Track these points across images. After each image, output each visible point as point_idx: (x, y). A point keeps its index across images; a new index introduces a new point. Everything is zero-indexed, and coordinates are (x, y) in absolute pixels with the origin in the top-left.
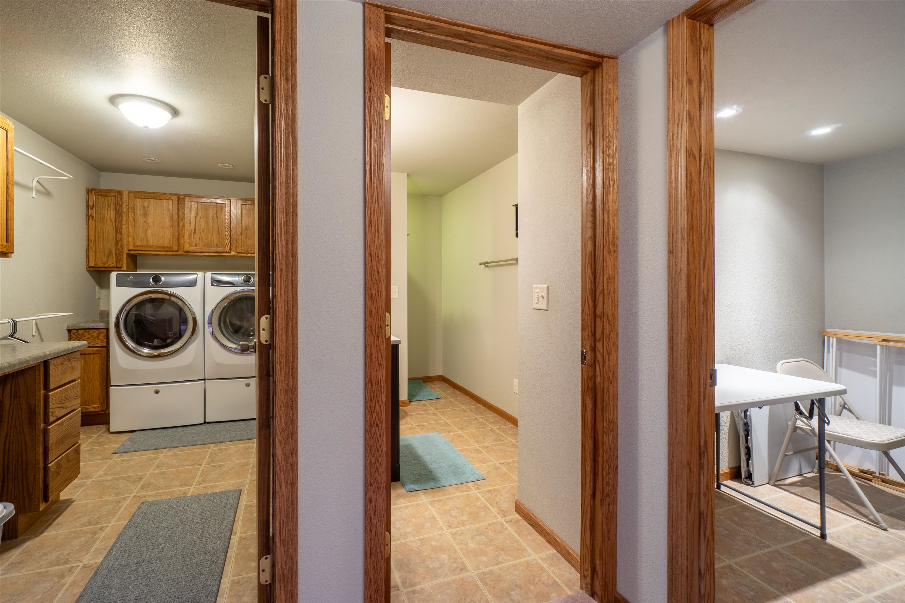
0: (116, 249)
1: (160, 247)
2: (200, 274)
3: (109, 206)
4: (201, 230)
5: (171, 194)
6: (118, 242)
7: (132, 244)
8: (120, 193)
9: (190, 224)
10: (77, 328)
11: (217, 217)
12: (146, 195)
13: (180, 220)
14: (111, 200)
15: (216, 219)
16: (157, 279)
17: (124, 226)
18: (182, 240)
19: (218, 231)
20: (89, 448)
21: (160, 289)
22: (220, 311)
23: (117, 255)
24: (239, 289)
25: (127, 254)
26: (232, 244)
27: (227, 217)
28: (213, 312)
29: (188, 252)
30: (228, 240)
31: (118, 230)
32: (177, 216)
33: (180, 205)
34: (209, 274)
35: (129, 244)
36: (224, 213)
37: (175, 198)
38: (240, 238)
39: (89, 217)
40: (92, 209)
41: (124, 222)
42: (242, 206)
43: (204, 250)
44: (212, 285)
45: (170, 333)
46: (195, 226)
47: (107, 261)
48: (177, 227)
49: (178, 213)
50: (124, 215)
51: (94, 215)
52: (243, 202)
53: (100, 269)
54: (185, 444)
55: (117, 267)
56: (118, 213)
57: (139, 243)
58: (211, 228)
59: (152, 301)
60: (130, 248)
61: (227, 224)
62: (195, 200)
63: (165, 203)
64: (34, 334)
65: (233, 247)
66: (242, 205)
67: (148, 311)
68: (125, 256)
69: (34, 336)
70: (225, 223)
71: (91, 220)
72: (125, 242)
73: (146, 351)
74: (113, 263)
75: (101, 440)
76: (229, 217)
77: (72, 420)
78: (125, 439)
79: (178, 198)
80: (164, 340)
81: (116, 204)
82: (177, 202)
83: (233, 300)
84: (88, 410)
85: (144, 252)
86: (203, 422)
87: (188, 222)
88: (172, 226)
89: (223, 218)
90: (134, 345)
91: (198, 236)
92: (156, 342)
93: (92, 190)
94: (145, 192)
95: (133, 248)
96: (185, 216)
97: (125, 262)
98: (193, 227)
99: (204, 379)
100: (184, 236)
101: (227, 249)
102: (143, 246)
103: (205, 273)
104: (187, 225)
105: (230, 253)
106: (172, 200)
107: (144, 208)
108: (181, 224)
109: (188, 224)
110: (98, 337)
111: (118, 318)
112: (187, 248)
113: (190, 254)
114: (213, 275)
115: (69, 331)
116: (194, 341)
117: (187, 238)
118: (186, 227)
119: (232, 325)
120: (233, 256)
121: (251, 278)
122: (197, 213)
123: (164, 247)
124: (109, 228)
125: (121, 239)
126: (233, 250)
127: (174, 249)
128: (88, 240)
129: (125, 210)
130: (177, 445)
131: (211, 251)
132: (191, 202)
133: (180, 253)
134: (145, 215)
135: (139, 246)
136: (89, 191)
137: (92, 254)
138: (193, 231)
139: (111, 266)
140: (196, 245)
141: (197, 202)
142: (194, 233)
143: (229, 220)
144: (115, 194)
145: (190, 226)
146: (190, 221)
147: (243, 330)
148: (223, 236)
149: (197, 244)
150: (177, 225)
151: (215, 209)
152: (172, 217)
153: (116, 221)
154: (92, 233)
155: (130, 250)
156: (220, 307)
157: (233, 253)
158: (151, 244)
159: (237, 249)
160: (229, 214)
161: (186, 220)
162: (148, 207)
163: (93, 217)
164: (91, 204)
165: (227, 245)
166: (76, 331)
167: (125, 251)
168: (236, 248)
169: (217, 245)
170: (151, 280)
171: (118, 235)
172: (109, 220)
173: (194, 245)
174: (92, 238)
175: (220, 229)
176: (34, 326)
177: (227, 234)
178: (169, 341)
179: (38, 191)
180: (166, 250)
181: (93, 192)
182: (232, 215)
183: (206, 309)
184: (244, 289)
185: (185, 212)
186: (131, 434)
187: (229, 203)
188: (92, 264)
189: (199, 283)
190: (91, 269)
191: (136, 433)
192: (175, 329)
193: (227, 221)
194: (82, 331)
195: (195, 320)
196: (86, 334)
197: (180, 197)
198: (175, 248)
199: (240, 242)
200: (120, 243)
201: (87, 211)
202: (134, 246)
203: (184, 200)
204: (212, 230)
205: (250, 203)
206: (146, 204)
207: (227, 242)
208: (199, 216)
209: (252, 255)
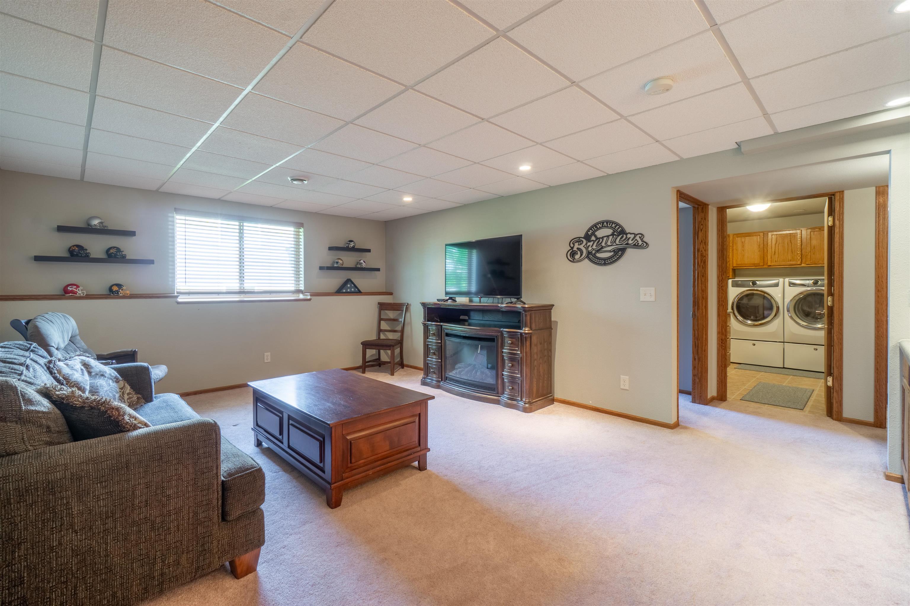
1: (752, 264)
2: (781, 280)
4: (779, 252)
5: (759, 232)
7: (735, 263)
11: (791, 243)
12: (745, 235)
13: (765, 247)
15: (790, 244)
16: (754, 283)
17: (730, 254)
18: (766, 259)
19: (792, 251)
21: (755, 288)
22: (795, 301)
24: (809, 289)
25: (732, 269)
26: (802, 258)
27: (799, 242)
28: (790, 303)
29: (770, 266)
30: (799, 256)
32: (762, 245)
33: (765, 238)
34: (787, 280)
36: (796, 239)
37: (761, 234)
38: (809, 255)
41: (731, 252)
43: (781, 264)
44: (790, 286)
46: (775, 249)
48: (762, 252)
49: (763, 242)
50: (731, 248)
52: (813, 230)
55: (732, 277)
57: (739, 263)
59: (747, 295)
60: (734, 266)
62: (775, 233)
63: (756, 238)
65: (803, 261)
67: (745, 301)
68: (731, 270)
70: (797, 246)
72: (731, 262)
73: (749, 322)
78: (738, 367)
79: (764, 234)
80: (756, 317)
82: (763, 236)
83: (805, 296)
85: (741, 268)
86: (782, 367)
87: (770, 247)
88: (759, 251)
89: (796, 243)
90: (742, 319)
91: (777, 256)
92: (753, 318)
94: (742, 234)
95: (736, 266)
96: (768, 244)
97: (731, 274)
98: (773, 250)
99: (784, 342)
100: (767, 257)
101: (799, 263)
102: (742, 264)
103: (784, 279)
104: (769, 250)
105: (801, 265)
107: (742, 242)
108: (765, 249)
111: (733, 304)
112: (769, 264)
113: (772, 267)
114: (790, 280)
116: (777, 318)
117: (769, 257)
119: (804, 311)
120: (803, 267)
121: (820, 282)
122: (777, 241)
123: (754, 264)
125: (729, 261)
126: (803, 263)
129: (732, 245)
131: (786, 264)
132: (772, 235)
133: (765, 266)
134: (743, 246)
138: (773, 253)
140: (776, 262)
141: (777, 235)
142: (775, 254)
143: (801, 243)
146: (772, 247)
147: (812, 315)
148: (796, 254)
150: (763, 250)
151: (789, 237)
152: (759, 246)
156: (795, 299)
157: (803, 265)
158: (746, 263)
160: (800, 240)
162: (745, 242)
165: (799, 260)
167: (731, 267)
168: (806, 261)
169: (791, 261)
170: (751, 284)
173: (774, 262)
177: (798, 252)
178: (761, 317)
182: (802, 240)
183: (785, 300)
184: (813, 289)
185: (768, 242)
186: (742, 365)
187: (800, 232)
189: (781, 284)
193: (798, 244)
195: (778, 307)
198: (761, 264)
199: (809, 257)
202: (737, 264)
203: (767, 234)
204: (787, 251)
205: (817, 230)
206: (743, 240)
207: (799, 258)
208: (778, 243)
209: (819, 265)
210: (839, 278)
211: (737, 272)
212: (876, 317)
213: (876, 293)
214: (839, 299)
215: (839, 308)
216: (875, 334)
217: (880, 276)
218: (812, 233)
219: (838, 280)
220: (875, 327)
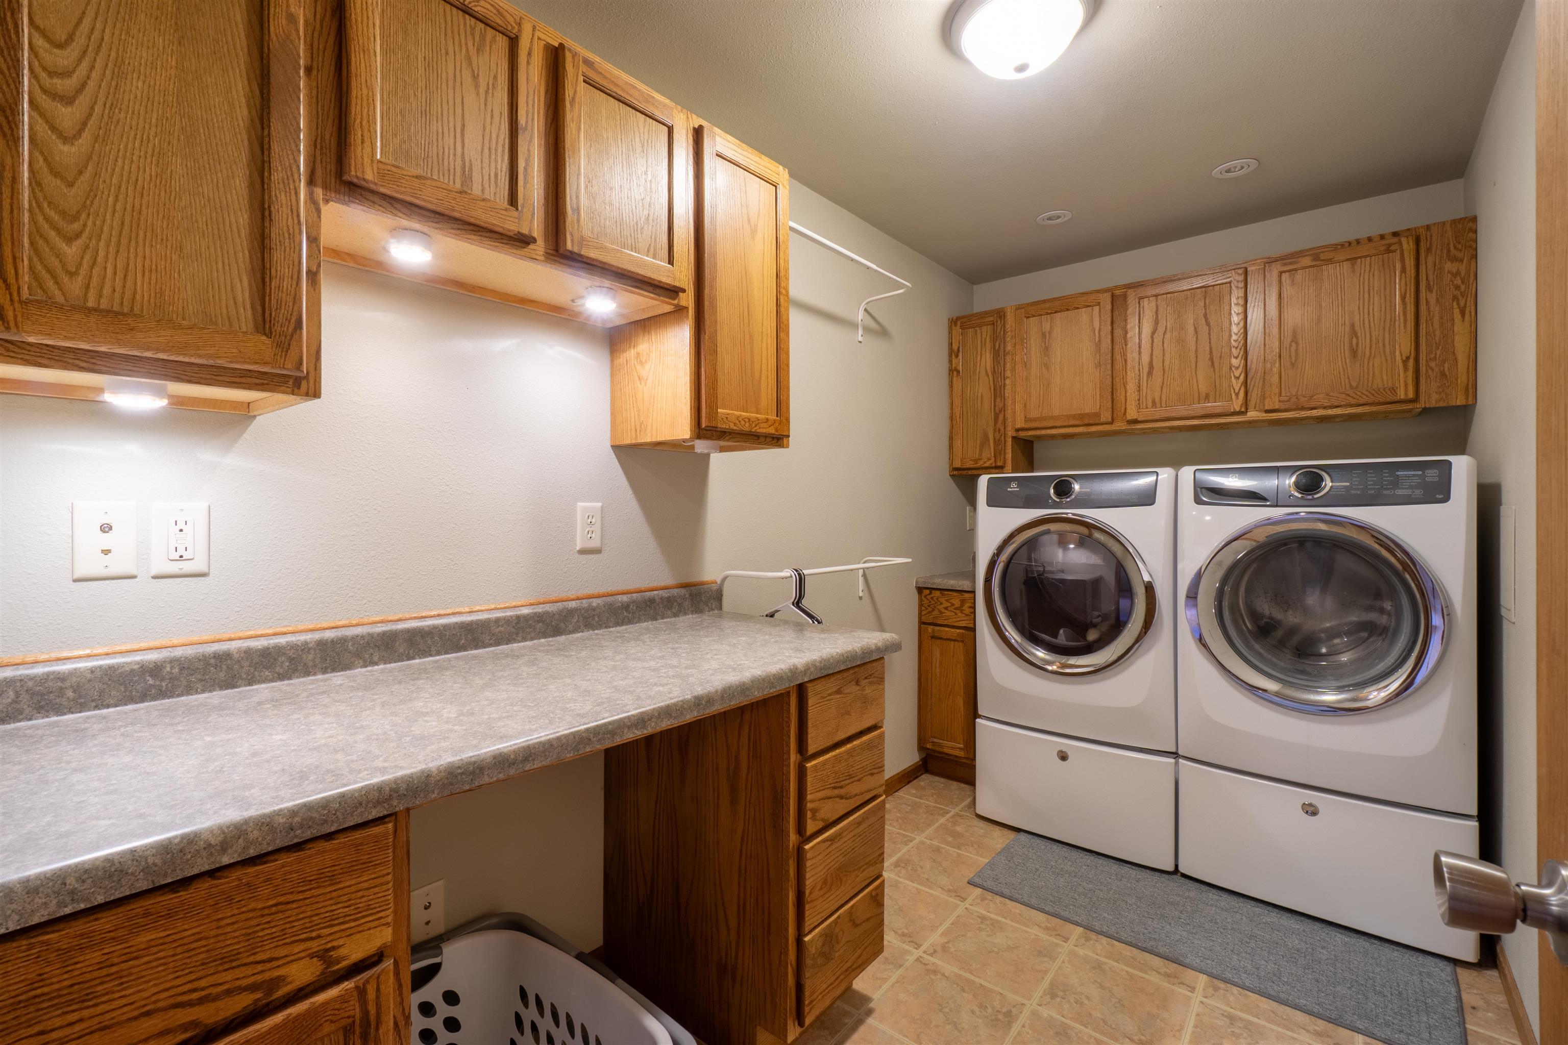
0: (995, 431)
1: (1074, 417)
2: (1165, 474)
3: (983, 344)
4: (1167, 364)
5: (1098, 291)
6: (999, 413)
7: (1023, 416)
8: (1000, 314)
9: (1140, 353)
10: (929, 586)
11: (1208, 324)
12: (1047, 305)
13: (1117, 347)
14: (987, 331)
15: (1204, 330)
16: (1063, 489)
17: (1008, 382)
18: (1120, 396)
19: (1211, 359)
21: (1070, 512)
22: (1220, 574)
23: (997, 442)
24: (1282, 512)
25: (1013, 438)
26: (1250, 387)
27: (1236, 317)
28: (1199, 576)
29: (1135, 422)
30: (1238, 378)
31: (998, 391)
32: (1109, 342)
33: (1116, 313)
34: (1187, 473)
35: (1017, 419)
36: (1227, 308)
37: (1106, 299)
38: (1275, 370)
39: (953, 371)
40: (957, 356)
41: (1008, 374)
42: (1280, 277)
43: (1174, 414)
44: (1198, 501)
45: (1096, 613)
46: (1152, 355)
47: (980, 455)
48: (1109, 367)
49: (1112, 332)
50: (1008, 358)
51: (960, 368)
52: (1285, 265)
53: (970, 472)
54: (1124, 936)
55: (997, 467)
56: (998, 355)
57: (1034, 414)
58: (1192, 354)
60: (1018, 426)
61: (1234, 337)
62: (1151, 291)
63: (1084, 314)
64: (861, 594)
65: (1254, 395)
66: (1281, 273)
68: (1009, 440)
69: (861, 598)
70: (1230, 336)
71: (955, 379)
72: (1009, 412)
74: (989, 459)
75: (957, 826)
76: (1241, 316)
78: (1000, 847)
79: (1113, 296)
80: (1083, 635)
81: (994, 339)
82: (1109, 307)
83: (1261, 546)
84: (945, 750)
85: (1043, 432)
86: (1171, 868)
87: (1135, 349)
88: (1099, 365)
89: (1226, 324)
90: (1017, 637)
91: (1160, 380)
92: (1062, 638)
93: (958, 318)
94: (1044, 301)
95: (1024, 425)
96: (1129, 335)
97: (1009, 456)
98: (1145, 358)
99: (1175, 755)
100: (1125, 385)
101: (1237, 405)
102: (1042, 419)
103: (1177, 470)
104: (1132, 356)
105: (1245, 413)
106: (1099, 304)
107: (1044, 335)
108: (1118, 357)
109: (1136, 355)
110: (960, 609)
111: (990, 569)
112: (1132, 414)
113: (1139, 426)
114: (1199, 475)
115: (920, 590)
116: (1150, 647)
117: (1131, 387)
118: (1129, 362)
119: (1255, 615)
120: (1251, 423)
121: (1321, 479)
122: (1157, 322)
123: (1082, 416)
124: (983, 388)
125: (1003, 409)
126: (1252, 404)
127: (1103, 419)
128: (952, 418)
129: (1009, 347)
130: (1104, 928)
131: (1192, 413)
132: (1141, 298)
133: (1120, 425)
134: (1047, 350)
135: (1035, 420)
136: (953, 322)
137: (958, 443)
138: (1146, 370)
139: (987, 465)
140: (1154, 404)
141: (1156, 296)
142: (1150, 373)
143: (1242, 324)
144: (992, 319)
145: (1140, 359)
146: (1140, 347)
148: (1225, 369)
149: (1157, 400)
150: (1110, 361)
151: (1201, 304)
152: (1098, 345)
153: (994, 372)
154: (957, 402)
155: (1018, 430)
156: (1221, 562)
157: (1252, 415)
158: (1056, 412)
159: (1267, 401)
160: (1241, 309)
161: (1129, 345)
162: (1050, 333)
163: (958, 372)
164: (955, 347)
165: (1237, 394)
166: (928, 592)
167: (1010, 433)
168: (1263, 398)
169: (1207, 397)
170: (1052, 491)
171: (998, 400)
172: (983, 373)
173: (1150, 404)
174: (957, 412)
175: (1214, 353)
176: (861, 579)
177: (1235, 362)
178: (1092, 636)
179: (867, 329)
180: (1086, 422)
181: (959, 323)
182: (1250, 310)
183: (1180, 566)
184: (1297, 513)
185: (1129, 327)
186: (1012, 835)
187: (1241, 278)
188: (958, 464)
189: (1163, 496)
190: (956, 473)
191: (1024, 836)
192: (1107, 606)
193: (1235, 329)
194: (937, 594)
195: (1149, 588)
196: (943, 600)
197: (1117, 292)
198: (1106, 416)
199: (1275, 379)
200: (1001, 417)
201: (950, 362)
202: (1026, 419)
203: (1125, 297)
204: (1193, 360)
205: (1306, 261)
206: (1046, 326)
207: (1237, 385)
208: (1161, 330)
209: (1315, 413)
211: (1039, 451)
218: (1285, 277)
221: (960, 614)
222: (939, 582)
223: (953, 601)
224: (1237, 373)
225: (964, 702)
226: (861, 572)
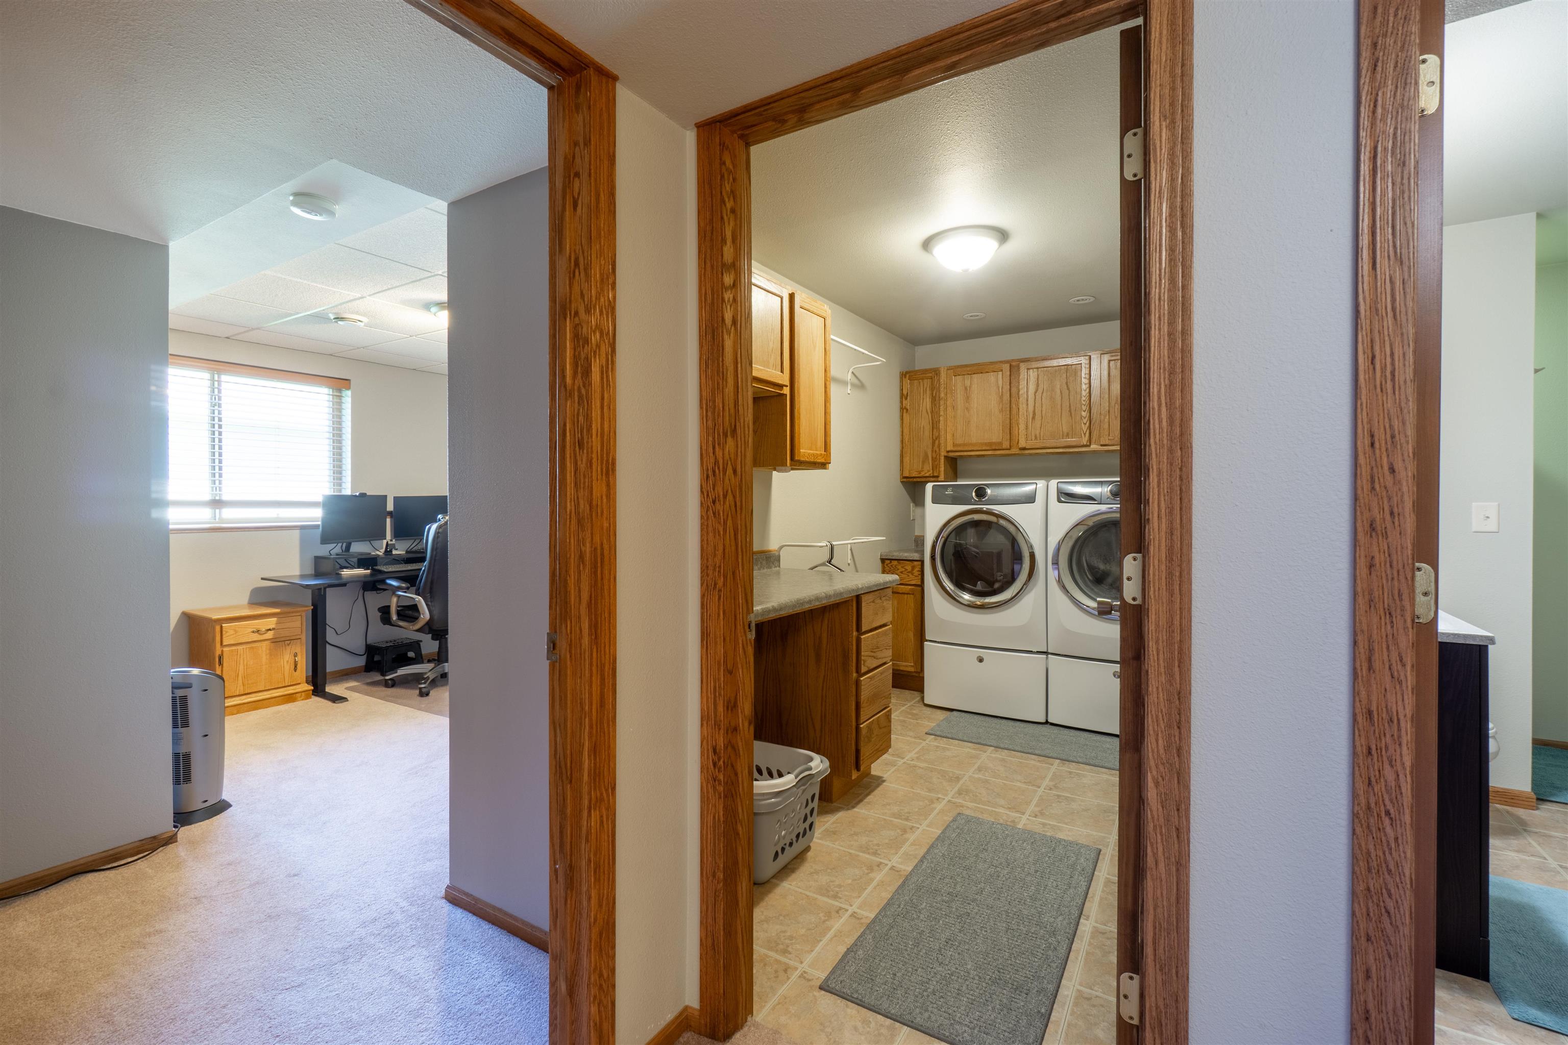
0: (932, 451)
1: (986, 444)
2: (1041, 484)
3: (925, 392)
4: (1044, 412)
5: (1001, 362)
6: (935, 440)
7: (951, 442)
8: (936, 372)
9: (1027, 405)
10: (890, 558)
11: (1068, 389)
12: (968, 369)
13: (1013, 400)
14: (927, 383)
15: (1066, 392)
16: (981, 492)
17: (941, 418)
18: (1015, 432)
19: (1070, 411)
20: (901, 718)
21: (985, 507)
22: (1071, 544)
23: (934, 460)
24: (1103, 508)
25: (946, 457)
26: (1092, 430)
27: (1084, 387)
28: (1060, 544)
29: (1024, 449)
30: (1085, 424)
31: (935, 425)
32: (1008, 395)
33: (1013, 377)
34: (1053, 483)
35: (948, 444)
36: (1079, 380)
37: (1006, 367)
38: (1106, 420)
39: (903, 409)
40: (906, 399)
41: (942, 413)
42: (1109, 363)
43: (1048, 445)
44: (1059, 501)
45: (999, 574)
46: (1035, 406)
47: (923, 468)
48: (1008, 412)
49: (1010, 390)
50: (942, 402)
51: (908, 407)
52: (1112, 356)
53: (915, 480)
54: (1017, 748)
55: (933, 477)
56: (935, 400)
57: (959, 441)
58: (1059, 407)
59: (976, 524)
60: (949, 449)
61: (1084, 398)
62: (1035, 365)
63: (992, 377)
64: (849, 562)
65: (1095, 435)
66: (1110, 361)
67: (971, 539)
68: (942, 458)
69: (849, 564)
70: (1081, 397)
71: (905, 414)
72: (942, 442)
73: (967, 597)
74: (929, 471)
75: (914, 712)
76: (1087, 386)
77: (883, 676)
78: (942, 718)
79: (1011, 365)
80: (991, 584)
81: (932, 389)
82: (1008, 373)
83: (1092, 527)
84: (901, 668)
85: (965, 454)
86: (1043, 720)
87: (1025, 401)
88: (1001, 411)
89: (1079, 390)
90: (952, 588)
91: (1039, 423)
92: (980, 586)
93: (907, 373)
94: (966, 366)
95: (952, 449)
96: (1020, 393)
97: (942, 469)
98: (1031, 409)
99: (1046, 653)
100: (1018, 424)
101: (1085, 441)
102: (964, 445)
103: (1048, 482)
104: (1022, 407)
105: (1089, 446)
106: (1002, 370)
107: (966, 388)
108: (1014, 406)
109: (1025, 406)
110: (911, 572)
111: (934, 547)
112: (1022, 444)
113: (1027, 452)
114: (1060, 485)
115: (883, 560)
116: (1032, 589)
117: (1022, 426)
118: (1020, 410)
120: (1094, 452)
122: (1038, 385)
123: (991, 444)
124: (925, 422)
125: (938, 437)
126: (1093, 440)
127: (1004, 447)
128: (902, 442)
129: (942, 395)
130: (1006, 746)
131: (1059, 445)
132: (1028, 369)
133: (1014, 451)
134: (968, 399)
135: (960, 445)
136: (903, 375)
137: (907, 460)
138: (1031, 416)
139: (927, 475)
140: (1036, 438)
141: (1037, 368)
142: (1033, 418)
143: (1088, 390)
144: (930, 375)
145: (1027, 408)
146: (1027, 400)
148: (1078, 418)
149: (1038, 436)
150: (1008, 409)
151: (1065, 375)
152: (1001, 397)
153: (932, 412)
154: (906, 431)
155: (948, 452)
156: (1071, 537)
157: (1094, 447)
158: (974, 440)
159: (1102, 439)
160: (1087, 381)
161: (1021, 399)
162: (970, 387)
163: (907, 410)
164: (905, 392)
165: (1085, 434)
166: (889, 561)
167: (943, 453)
168: (1100, 437)
169: (1068, 435)
170: (974, 494)
171: (935, 430)
172: (924, 411)
173: (1033, 438)
174: (906, 438)
175: (1072, 407)
176: (849, 552)
177: (1084, 414)
178: (997, 585)
179: (852, 385)
180: (994, 448)
181: (908, 376)
182: (1092, 381)
183: (1049, 539)
184: (1111, 508)
185: (1020, 387)
186: (948, 713)
187: (1087, 362)
188: (906, 474)
189: (1040, 498)
190: (905, 480)
191: (955, 713)
192: (1006, 570)
193: (1084, 393)
194: (895, 563)
195: (1032, 556)
196: (899, 567)
197: (1014, 364)
198: (1006, 444)
199: (1106, 426)
200: (937, 442)
201: (901, 402)
202: (954, 445)
203: (1018, 367)
204: (1060, 411)
206: (968, 383)
207: (1085, 428)
208: (1040, 390)
210: (1171, 451)
211: (961, 466)
212: (1355, 693)
213: (1355, 543)
214: (1170, 574)
215: (1171, 624)
216: (1354, 795)
217: (1380, 435)
218: (1112, 363)
219: (1165, 467)
220: (1354, 754)
221: (911, 576)
222: (897, 555)
223: (906, 567)
224: (1085, 421)
225: (914, 635)
226: (849, 546)
